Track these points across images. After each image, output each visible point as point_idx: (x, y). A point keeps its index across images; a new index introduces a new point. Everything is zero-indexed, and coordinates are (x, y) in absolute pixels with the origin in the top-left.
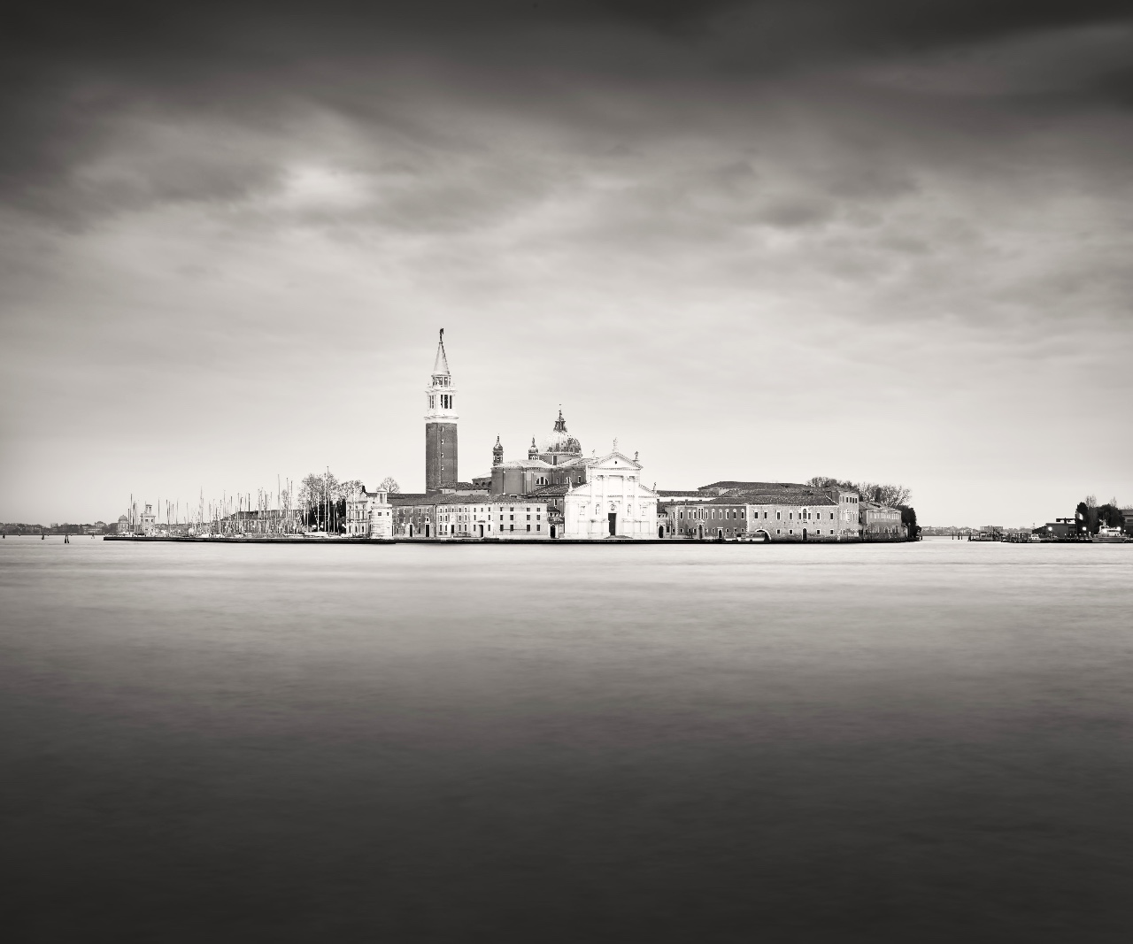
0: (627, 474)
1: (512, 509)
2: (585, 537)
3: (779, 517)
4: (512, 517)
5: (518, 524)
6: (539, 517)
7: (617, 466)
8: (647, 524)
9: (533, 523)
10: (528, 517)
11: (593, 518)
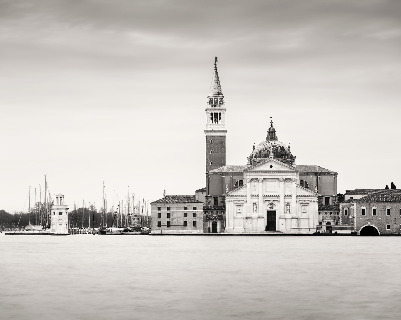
0: (283, 176)
1: (169, 209)
2: (241, 232)
3: (388, 214)
4: (169, 215)
5: (175, 220)
6: (195, 215)
7: (271, 169)
8: (307, 220)
9: (190, 220)
10: (185, 215)
11: (248, 215)
